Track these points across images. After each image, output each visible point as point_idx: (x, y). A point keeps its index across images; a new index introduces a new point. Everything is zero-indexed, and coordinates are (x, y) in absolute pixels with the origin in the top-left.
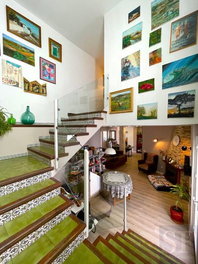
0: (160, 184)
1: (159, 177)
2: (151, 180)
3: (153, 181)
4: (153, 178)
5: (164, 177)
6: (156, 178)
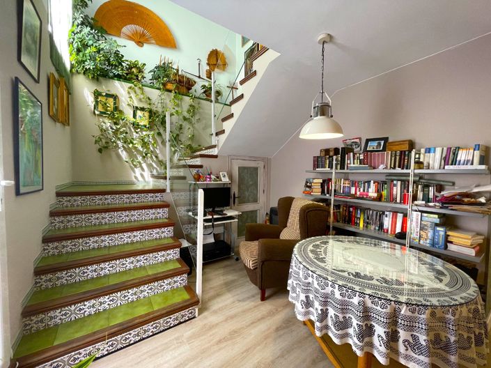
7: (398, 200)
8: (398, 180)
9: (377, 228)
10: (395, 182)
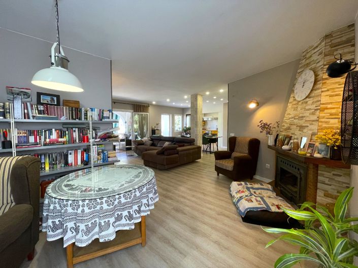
0: (254, 204)
1: (256, 186)
2: (234, 194)
3: (239, 195)
4: (240, 188)
5: (270, 187)
6: (248, 189)
7: (77, 141)
8: (76, 128)
9: (63, 165)
10: (74, 129)
